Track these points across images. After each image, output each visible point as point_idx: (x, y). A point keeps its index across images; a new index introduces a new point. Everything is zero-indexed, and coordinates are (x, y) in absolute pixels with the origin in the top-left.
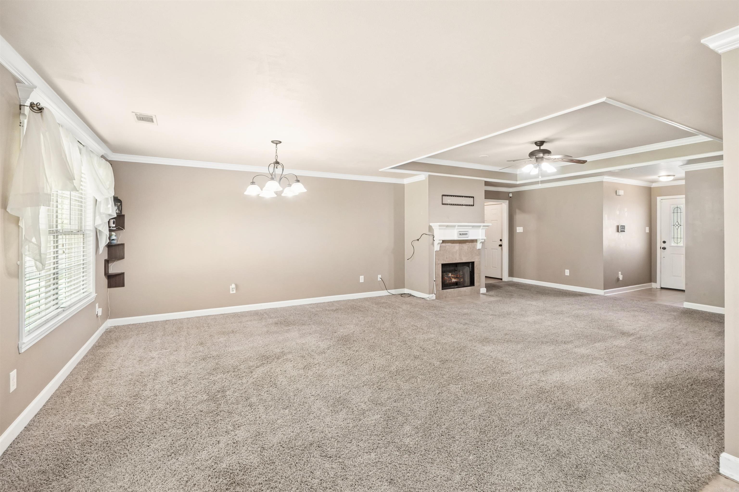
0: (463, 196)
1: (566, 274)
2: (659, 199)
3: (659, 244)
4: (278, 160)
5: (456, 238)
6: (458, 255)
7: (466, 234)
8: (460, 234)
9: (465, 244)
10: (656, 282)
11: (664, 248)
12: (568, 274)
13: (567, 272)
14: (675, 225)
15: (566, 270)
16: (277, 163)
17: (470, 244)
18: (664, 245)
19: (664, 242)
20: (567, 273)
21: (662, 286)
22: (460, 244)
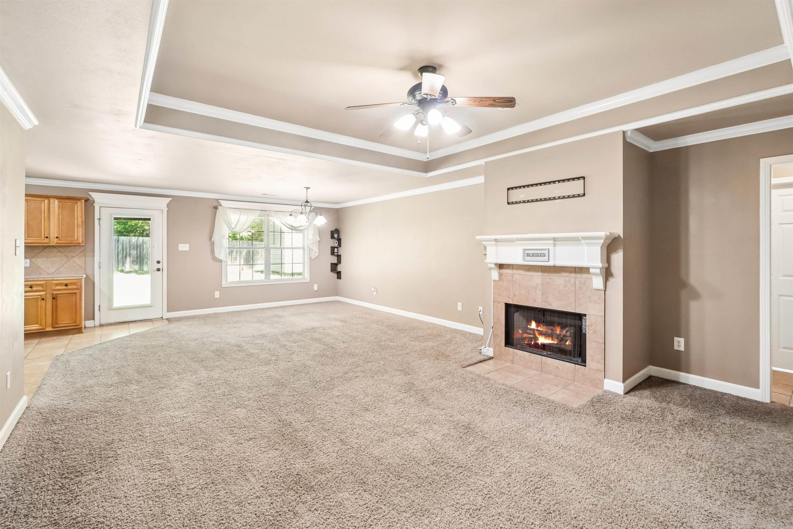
0: (554, 182)
4: (308, 200)
5: (519, 260)
6: (540, 293)
7: (543, 255)
8: (528, 255)
9: (558, 275)
16: (307, 202)
17: (573, 275)
22: (546, 274)
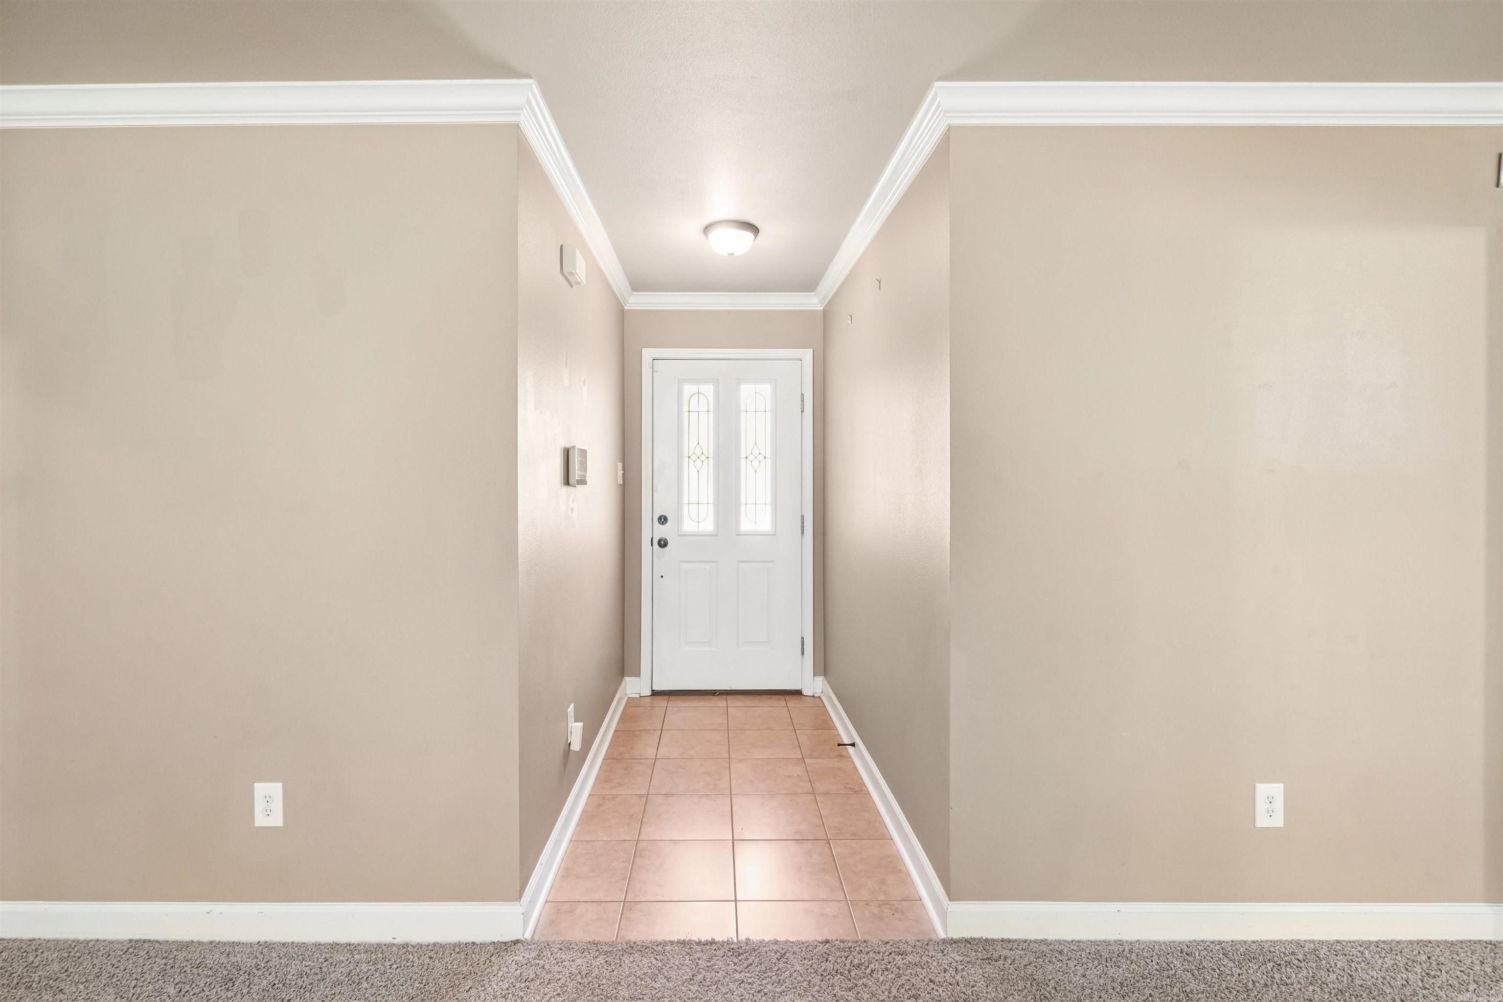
1: (260, 821)
2: (648, 354)
3: (649, 530)
10: (638, 674)
11: (663, 544)
12: (277, 820)
13: (268, 799)
14: (694, 457)
15: (261, 789)
18: (661, 531)
19: (663, 520)
20: (268, 813)
21: (657, 687)
